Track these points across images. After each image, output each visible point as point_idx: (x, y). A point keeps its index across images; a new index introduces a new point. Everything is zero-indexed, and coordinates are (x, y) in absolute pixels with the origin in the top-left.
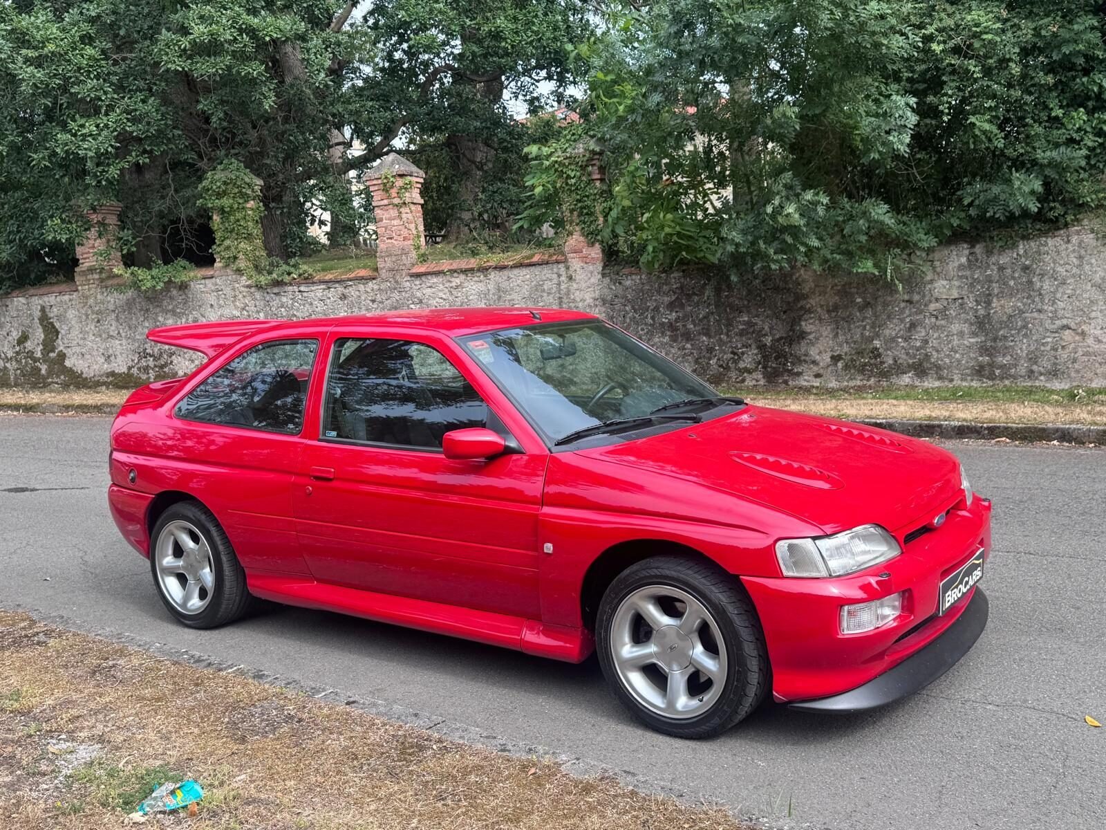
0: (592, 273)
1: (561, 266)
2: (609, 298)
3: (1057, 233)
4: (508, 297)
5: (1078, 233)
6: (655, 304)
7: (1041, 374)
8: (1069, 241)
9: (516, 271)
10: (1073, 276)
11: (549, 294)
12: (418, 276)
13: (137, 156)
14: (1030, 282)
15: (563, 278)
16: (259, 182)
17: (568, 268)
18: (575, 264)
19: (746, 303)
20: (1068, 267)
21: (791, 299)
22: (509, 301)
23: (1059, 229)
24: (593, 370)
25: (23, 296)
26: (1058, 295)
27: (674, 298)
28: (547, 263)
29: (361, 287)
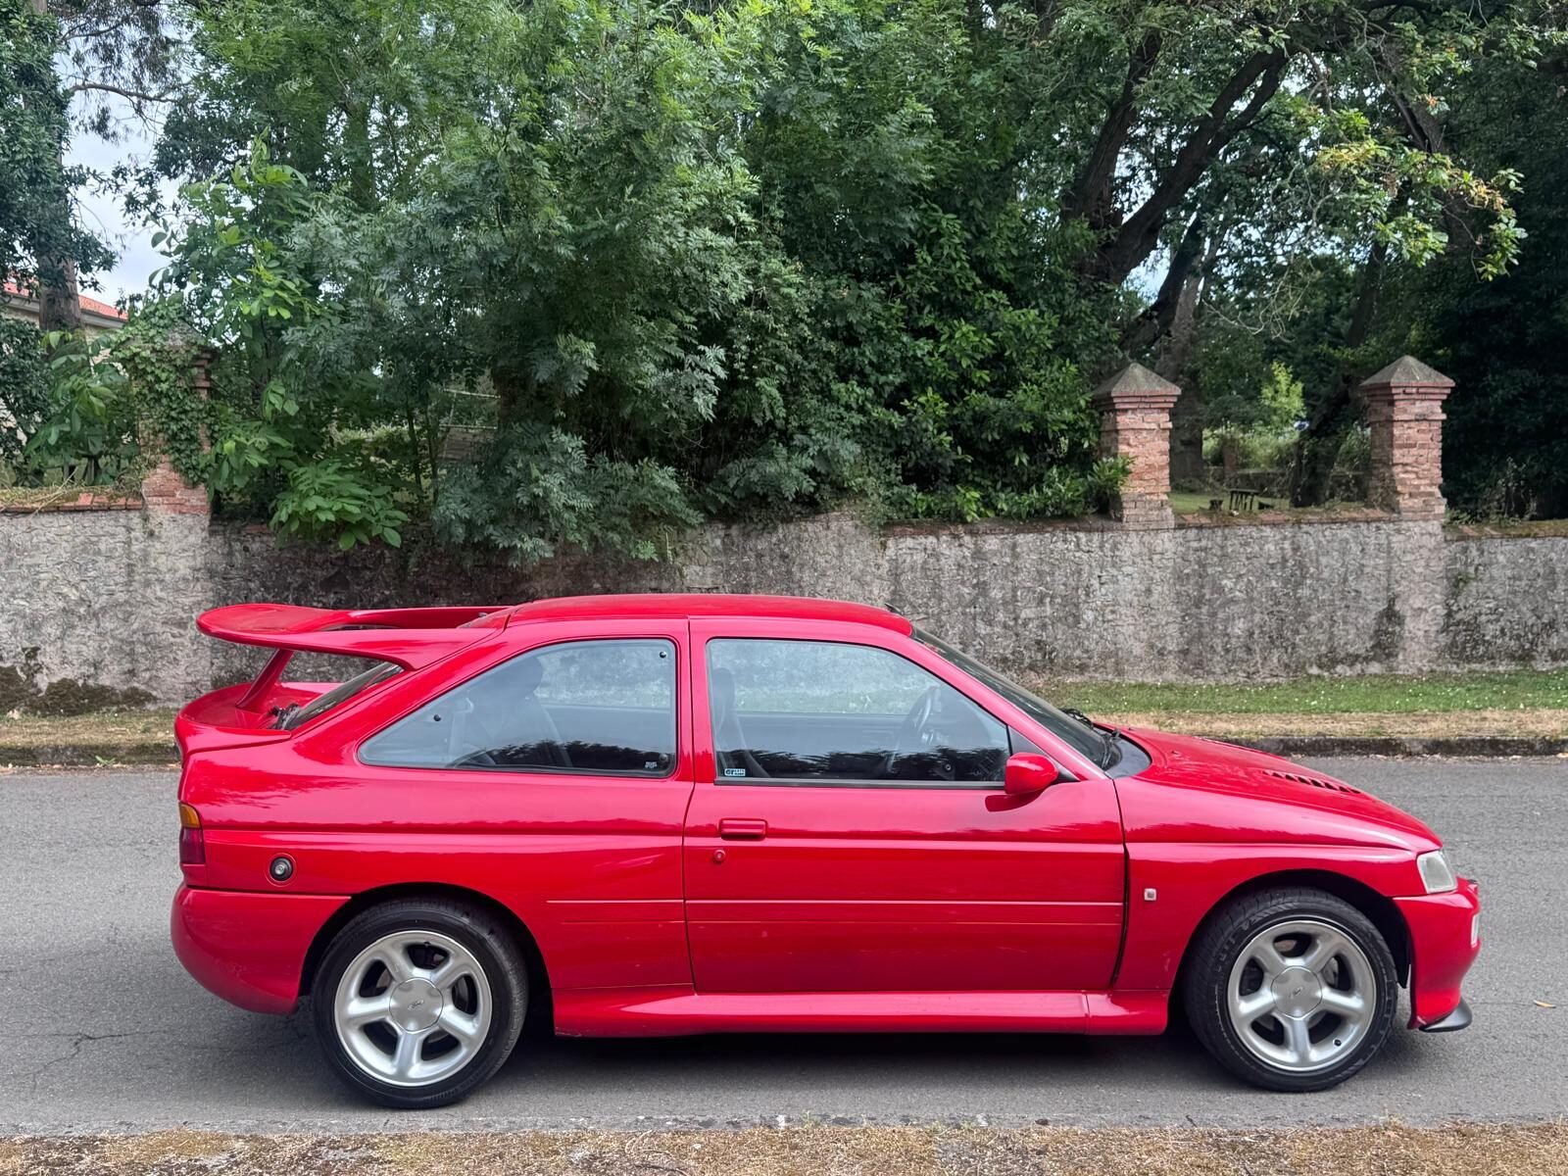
0: (190, 529)
1: (135, 519)
2: (221, 568)
3: (817, 518)
4: (28, 561)
5: (837, 519)
6: (300, 580)
7: (801, 679)
8: (828, 528)
9: (45, 519)
10: (833, 567)
11: (108, 558)
14: (789, 572)
15: (138, 534)
17: (146, 519)
18: (161, 513)
19: (444, 583)
20: (828, 557)
22: (29, 567)
23: (819, 513)
24: (189, 679)
26: (819, 589)
27: (333, 572)
28: (109, 509)
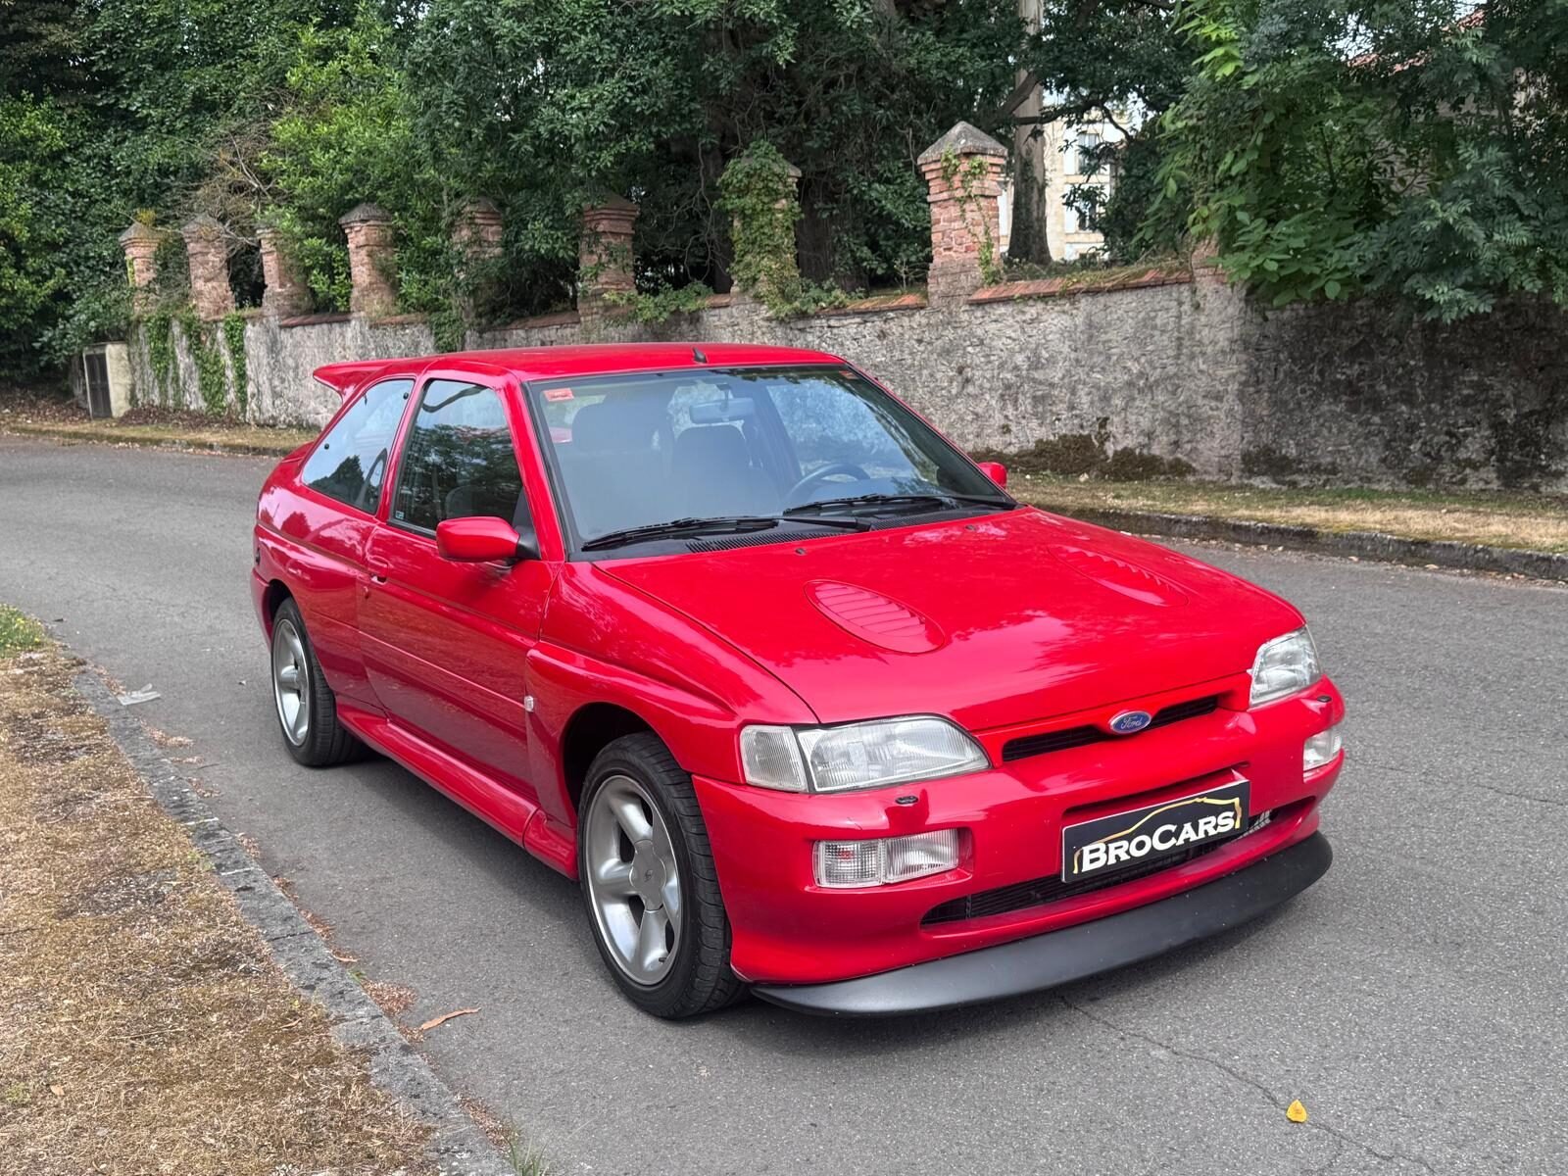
0: (1230, 300)
1: (1185, 290)
2: (1254, 340)
4: (1104, 337)
6: (1326, 350)
9: (1117, 297)
11: (1163, 332)
12: (980, 304)
13: (640, 140)
15: (1186, 307)
16: (795, 172)
17: (1194, 292)
18: (1206, 284)
19: (1476, 351)
21: (1553, 348)
22: (1104, 342)
24: (1223, 452)
25: (522, 328)
27: (1357, 341)
28: (1163, 285)
29: (906, 321)
